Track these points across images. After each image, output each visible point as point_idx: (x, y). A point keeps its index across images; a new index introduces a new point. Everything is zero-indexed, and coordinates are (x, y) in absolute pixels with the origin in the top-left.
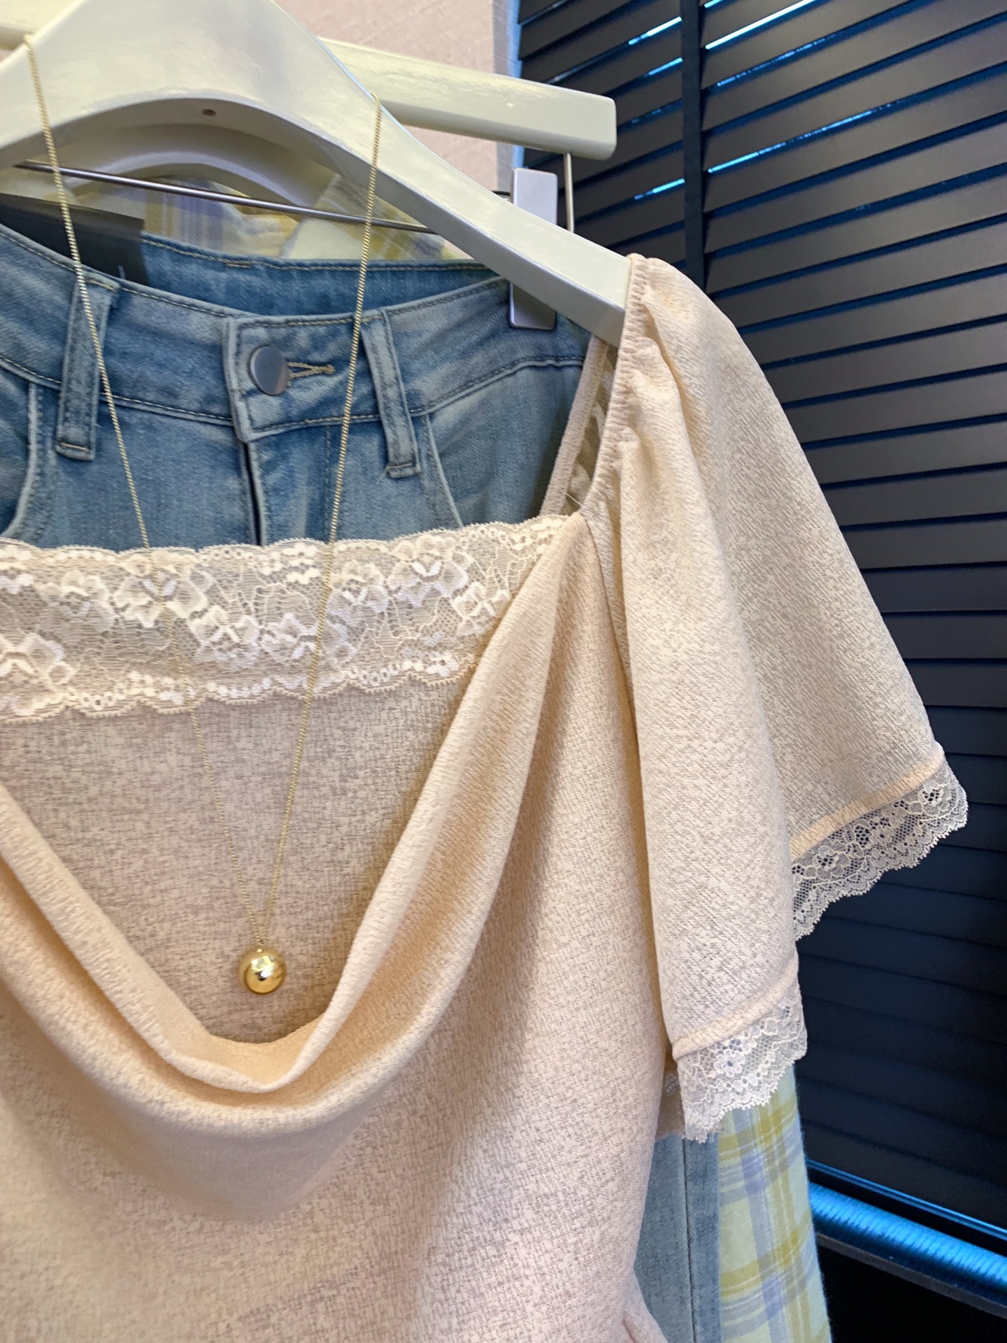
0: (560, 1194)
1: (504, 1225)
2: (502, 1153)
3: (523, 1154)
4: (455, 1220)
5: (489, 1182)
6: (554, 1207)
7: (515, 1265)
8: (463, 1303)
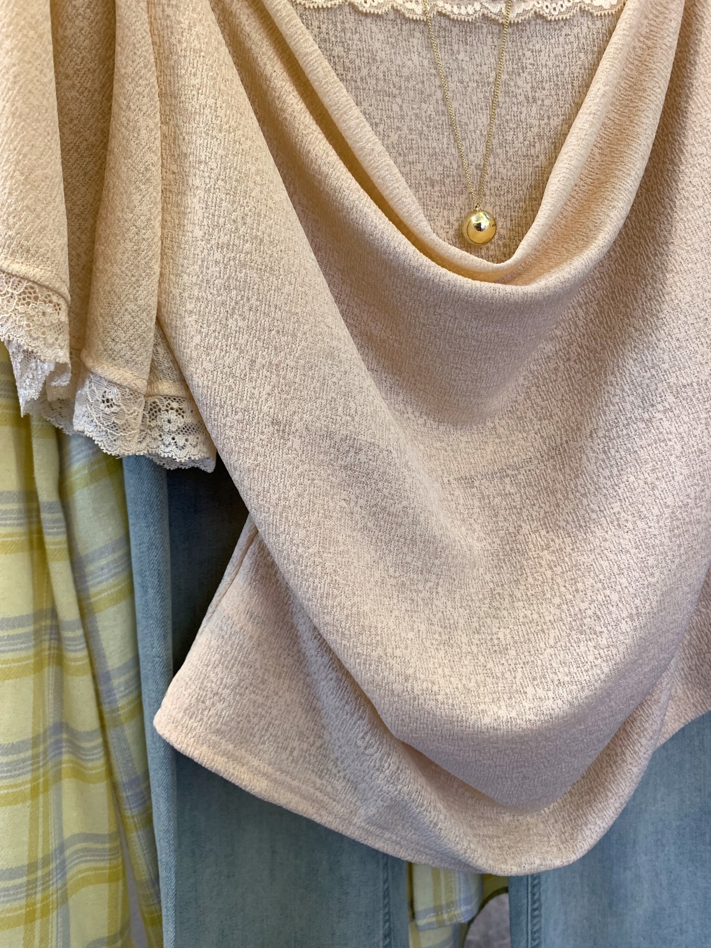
0: (694, 384)
1: (651, 409)
2: (649, 358)
3: (666, 357)
4: (612, 408)
5: (639, 379)
6: (690, 394)
7: (661, 433)
8: (621, 458)
